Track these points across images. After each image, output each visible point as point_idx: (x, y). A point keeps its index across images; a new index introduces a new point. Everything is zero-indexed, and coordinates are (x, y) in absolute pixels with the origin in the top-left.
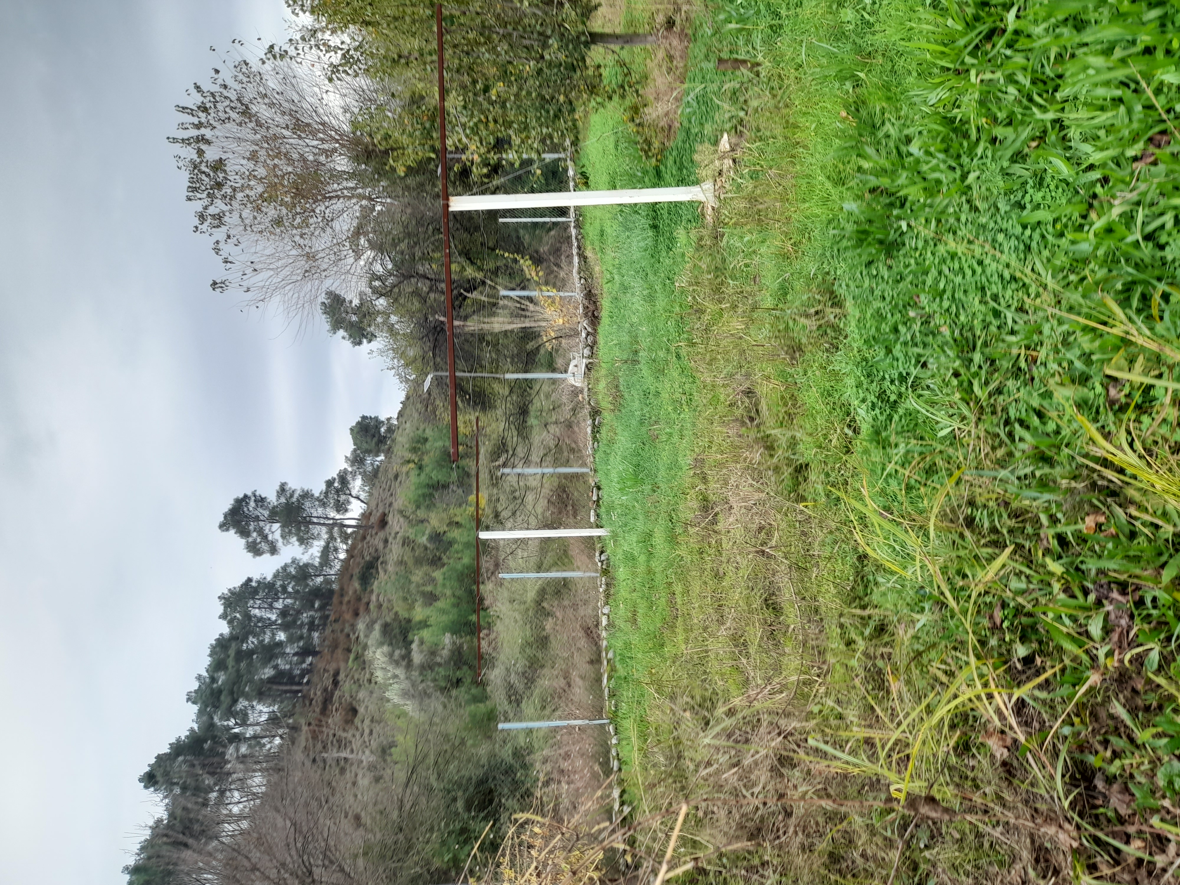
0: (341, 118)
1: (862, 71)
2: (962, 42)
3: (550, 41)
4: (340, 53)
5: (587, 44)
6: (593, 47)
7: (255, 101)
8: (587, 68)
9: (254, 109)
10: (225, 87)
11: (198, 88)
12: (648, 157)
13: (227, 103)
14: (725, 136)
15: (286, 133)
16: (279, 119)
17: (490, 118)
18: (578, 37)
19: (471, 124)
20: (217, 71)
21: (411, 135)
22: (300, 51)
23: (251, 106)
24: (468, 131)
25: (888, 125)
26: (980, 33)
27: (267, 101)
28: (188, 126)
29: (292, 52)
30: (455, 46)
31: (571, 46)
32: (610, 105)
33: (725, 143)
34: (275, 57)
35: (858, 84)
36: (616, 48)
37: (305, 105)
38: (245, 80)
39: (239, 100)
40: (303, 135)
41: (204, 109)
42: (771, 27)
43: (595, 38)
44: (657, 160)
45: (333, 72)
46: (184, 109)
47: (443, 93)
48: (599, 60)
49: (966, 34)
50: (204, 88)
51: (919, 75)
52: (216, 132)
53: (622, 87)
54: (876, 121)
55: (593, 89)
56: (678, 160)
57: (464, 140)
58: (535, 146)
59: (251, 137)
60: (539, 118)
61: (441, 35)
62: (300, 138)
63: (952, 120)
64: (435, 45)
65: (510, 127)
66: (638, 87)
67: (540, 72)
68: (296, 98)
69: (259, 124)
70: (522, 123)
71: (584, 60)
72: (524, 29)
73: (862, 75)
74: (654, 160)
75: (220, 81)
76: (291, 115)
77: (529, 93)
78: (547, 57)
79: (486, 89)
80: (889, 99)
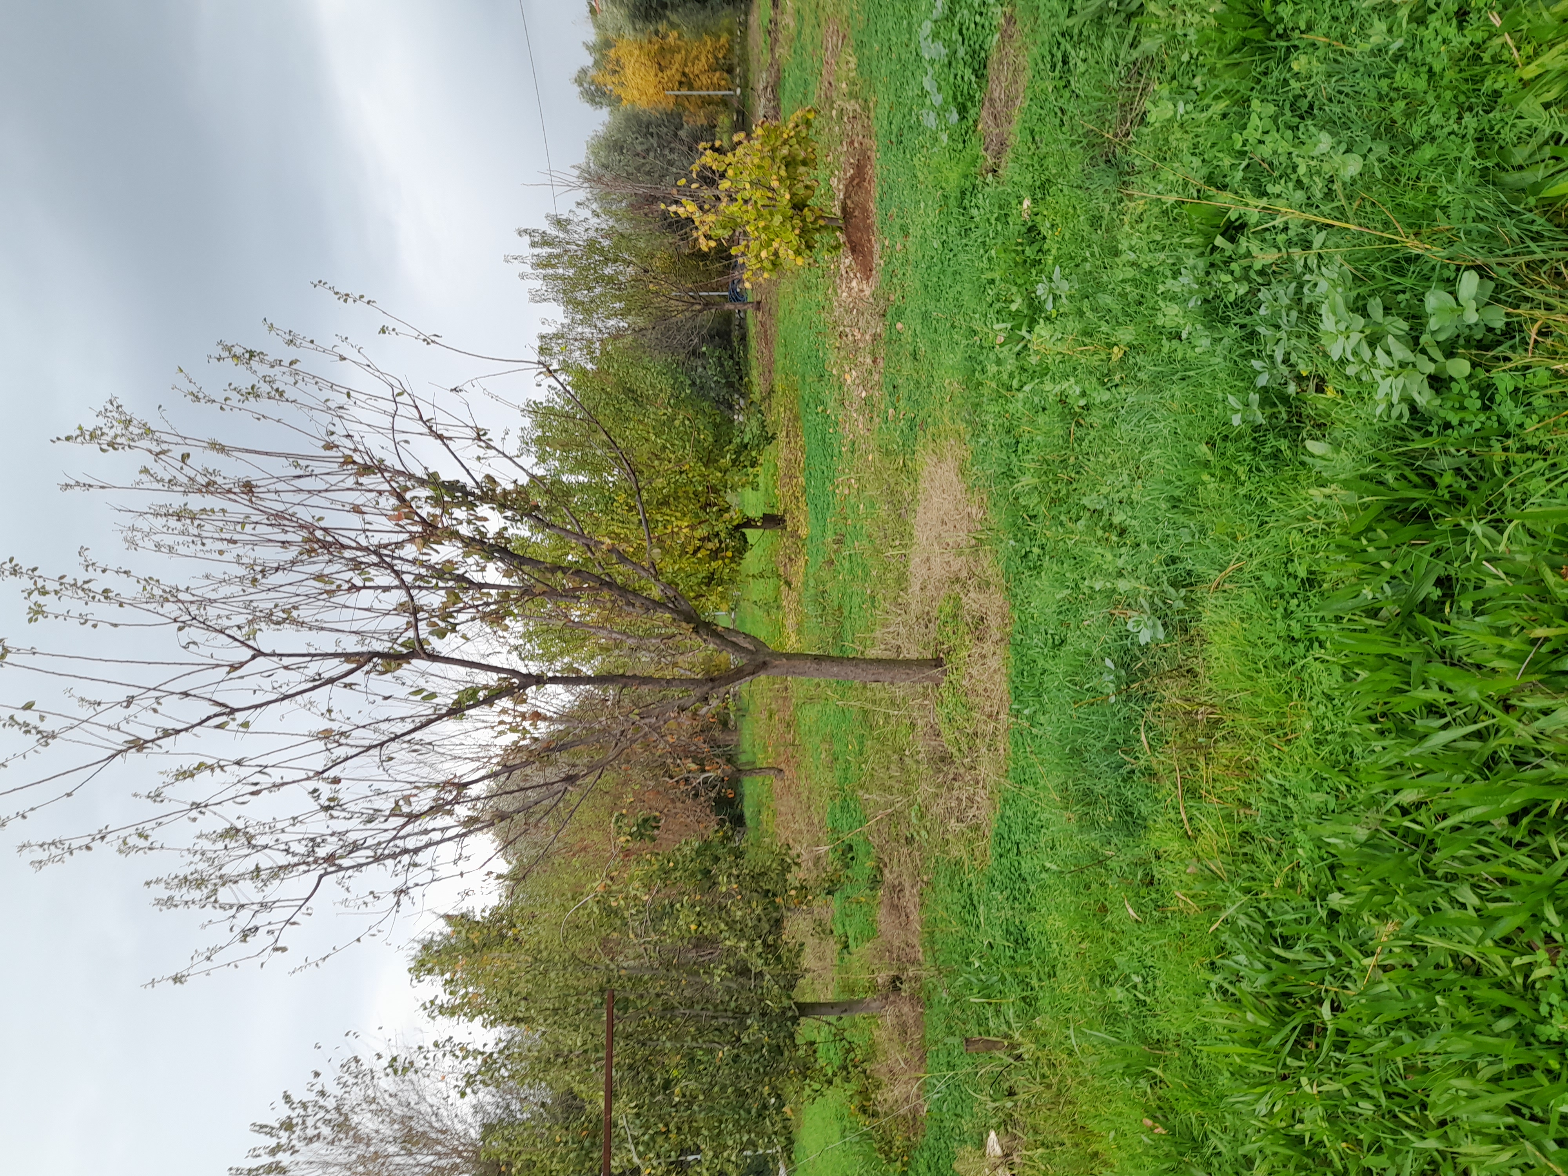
0: (470, 1120)
1: (1156, 1066)
2: (1275, 1041)
3: (749, 1022)
4: (480, 1058)
5: (795, 1020)
6: (802, 1020)
7: (357, 1109)
8: (796, 1047)
9: (355, 1119)
10: (322, 1093)
11: (287, 1098)
12: (890, 1161)
13: (321, 1114)
14: (993, 1134)
15: (392, 1149)
16: (386, 1130)
17: (672, 1126)
18: (784, 1013)
19: (646, 1137)
20: (317, 1074)
21: (562, 1160)
22: (430, 1061)
23: (350, 1115)
24: (641, 1148)
25: (1213, 1141)
26: (1295, 1028)
27: (374, 1107)
28: (261, 1151)
29: (420, 1063)
30: (629, 1036)
31: (775, 1025)
32: (829, 1092)
33: (994, 1143)
34: (395, 1072)
35: (1155, 1082)
36: (832, 1019)
37: (424, 1108)
38: (351, 1081)
39: (338, 1109)
40: (414, 1150)
41: (288, 1126)
42: (1024, 999)
43: (805, 1009)
44: (904, 1165)
45: (468, 1084)
46: (261, 1128)
47: (611, 1096)
48: (813, 1036)
49: (1278, 1031)
50: (296, 1099)
51: (1232, 1074)
52: (297, 1157)
53: (845, 1068)
54: (1195, 1133)
55: (805, 1070)
56: (932, 1164)
57: (636, 1160)
58: (733, 1158)
59: (343, 1159)
60: (738, 1121)
61: (611, 1024)
62: (410, 1154)
63: (1300, 1140)
64: (603, 1039)
65: (698, 1135)
66: (866, 1065)
67: (736, 1058)
68: (413, 1099)
69: (358, 1139)
70: (715, 1128)
71: (792, 1036)
72: (716, 1006)
73: (1157, 1071)
74: (899, 1164)
75: (318, 1087)
76: (402, 1122)
77: (724, 1088)
78: (745, 1040)
79: (667, 1085)
80: (1203, 1104)
